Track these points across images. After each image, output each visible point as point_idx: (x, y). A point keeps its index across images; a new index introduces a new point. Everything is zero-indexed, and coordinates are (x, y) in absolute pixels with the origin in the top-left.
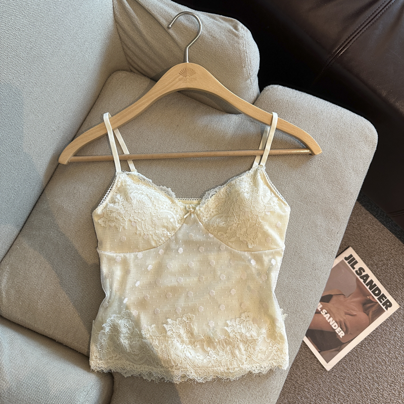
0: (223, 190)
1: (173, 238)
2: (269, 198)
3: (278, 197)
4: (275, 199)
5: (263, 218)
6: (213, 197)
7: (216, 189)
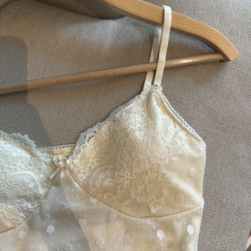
0: (104, 127)
1: (37, 211)
2: (173, 133)
3: (185, 130)
4: (182, 134)
5: (168, 167)
6: (92, 141)
7: (95, 128)
